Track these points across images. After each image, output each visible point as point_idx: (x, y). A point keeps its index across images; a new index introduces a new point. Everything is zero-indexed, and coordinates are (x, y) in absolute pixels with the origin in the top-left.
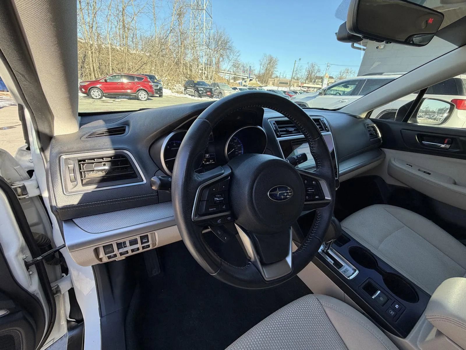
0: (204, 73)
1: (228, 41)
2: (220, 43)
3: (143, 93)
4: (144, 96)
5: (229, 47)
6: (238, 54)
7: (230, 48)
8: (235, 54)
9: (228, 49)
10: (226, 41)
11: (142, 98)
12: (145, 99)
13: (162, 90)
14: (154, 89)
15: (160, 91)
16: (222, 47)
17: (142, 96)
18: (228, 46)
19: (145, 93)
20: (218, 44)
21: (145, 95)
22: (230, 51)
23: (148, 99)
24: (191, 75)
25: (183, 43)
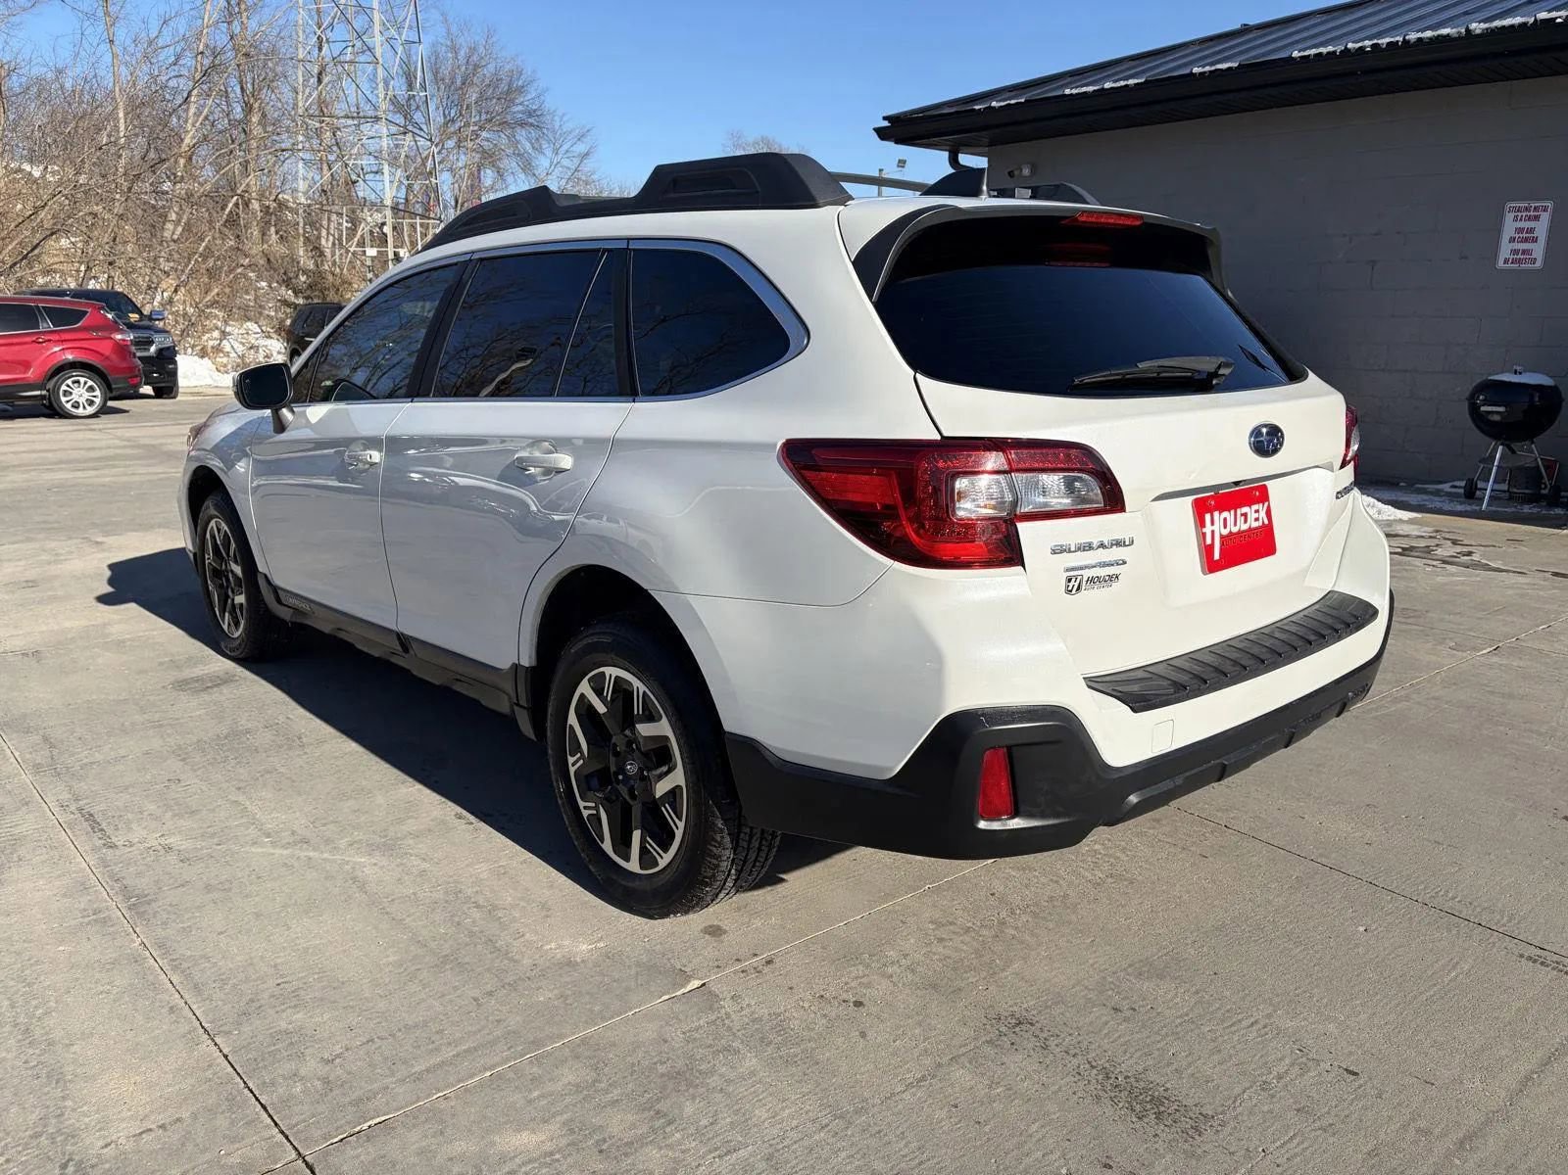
0: (391, 256)
1: (520, 83)
2: (473, 96)
3: (82, 380)
4: (87, 395)
5: (531, 113)
6: (581, 148)
7: (532, 120)
8: (565, 147)
9: (522, 124)
10: (504, 87)
11: (76, 405)
12: (90, 410)
13: (175, 363)
14: (140, 358)
15: (164, 368)
16: (484, 117)
17: (75, 397)
18: (520, 108)
19: (90, 383)
20: (462, 98)
21: (91, 389)
22: (534, 134)
23: (104, 410)
24: (318, 275)
25: (256, 105)
